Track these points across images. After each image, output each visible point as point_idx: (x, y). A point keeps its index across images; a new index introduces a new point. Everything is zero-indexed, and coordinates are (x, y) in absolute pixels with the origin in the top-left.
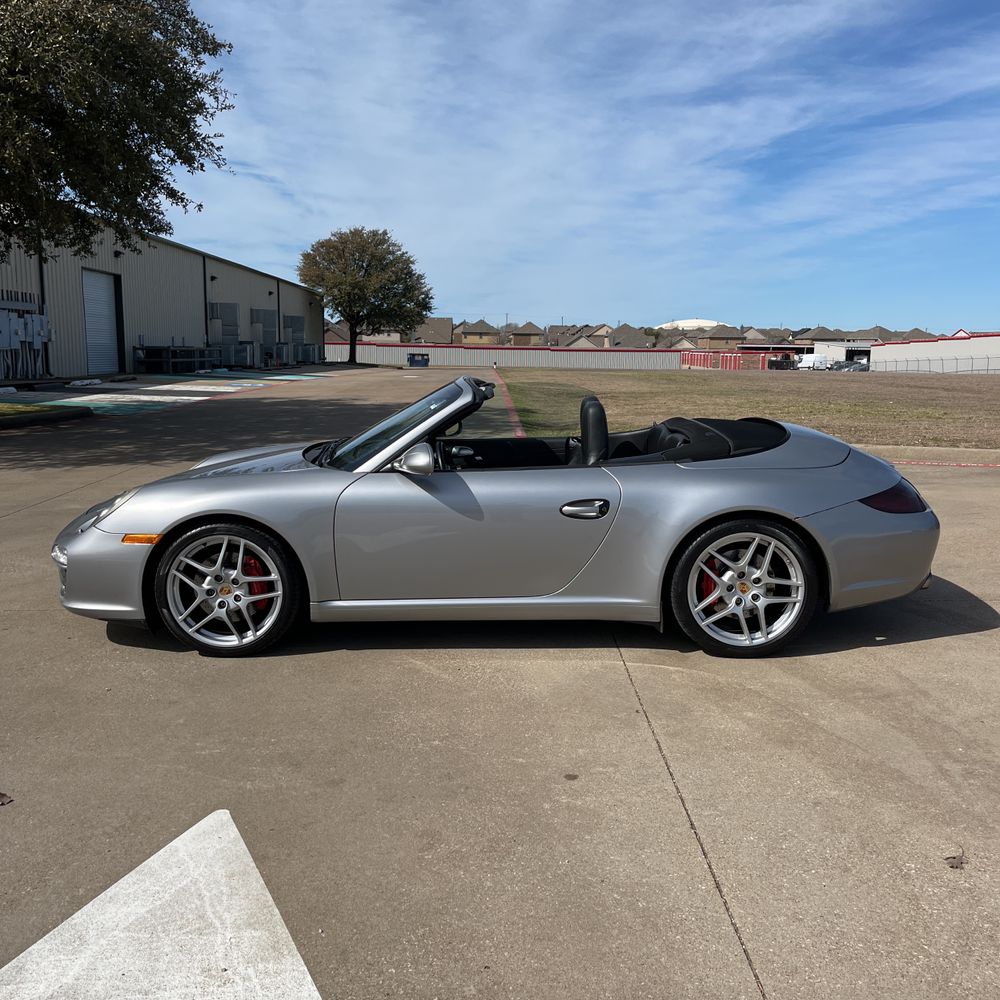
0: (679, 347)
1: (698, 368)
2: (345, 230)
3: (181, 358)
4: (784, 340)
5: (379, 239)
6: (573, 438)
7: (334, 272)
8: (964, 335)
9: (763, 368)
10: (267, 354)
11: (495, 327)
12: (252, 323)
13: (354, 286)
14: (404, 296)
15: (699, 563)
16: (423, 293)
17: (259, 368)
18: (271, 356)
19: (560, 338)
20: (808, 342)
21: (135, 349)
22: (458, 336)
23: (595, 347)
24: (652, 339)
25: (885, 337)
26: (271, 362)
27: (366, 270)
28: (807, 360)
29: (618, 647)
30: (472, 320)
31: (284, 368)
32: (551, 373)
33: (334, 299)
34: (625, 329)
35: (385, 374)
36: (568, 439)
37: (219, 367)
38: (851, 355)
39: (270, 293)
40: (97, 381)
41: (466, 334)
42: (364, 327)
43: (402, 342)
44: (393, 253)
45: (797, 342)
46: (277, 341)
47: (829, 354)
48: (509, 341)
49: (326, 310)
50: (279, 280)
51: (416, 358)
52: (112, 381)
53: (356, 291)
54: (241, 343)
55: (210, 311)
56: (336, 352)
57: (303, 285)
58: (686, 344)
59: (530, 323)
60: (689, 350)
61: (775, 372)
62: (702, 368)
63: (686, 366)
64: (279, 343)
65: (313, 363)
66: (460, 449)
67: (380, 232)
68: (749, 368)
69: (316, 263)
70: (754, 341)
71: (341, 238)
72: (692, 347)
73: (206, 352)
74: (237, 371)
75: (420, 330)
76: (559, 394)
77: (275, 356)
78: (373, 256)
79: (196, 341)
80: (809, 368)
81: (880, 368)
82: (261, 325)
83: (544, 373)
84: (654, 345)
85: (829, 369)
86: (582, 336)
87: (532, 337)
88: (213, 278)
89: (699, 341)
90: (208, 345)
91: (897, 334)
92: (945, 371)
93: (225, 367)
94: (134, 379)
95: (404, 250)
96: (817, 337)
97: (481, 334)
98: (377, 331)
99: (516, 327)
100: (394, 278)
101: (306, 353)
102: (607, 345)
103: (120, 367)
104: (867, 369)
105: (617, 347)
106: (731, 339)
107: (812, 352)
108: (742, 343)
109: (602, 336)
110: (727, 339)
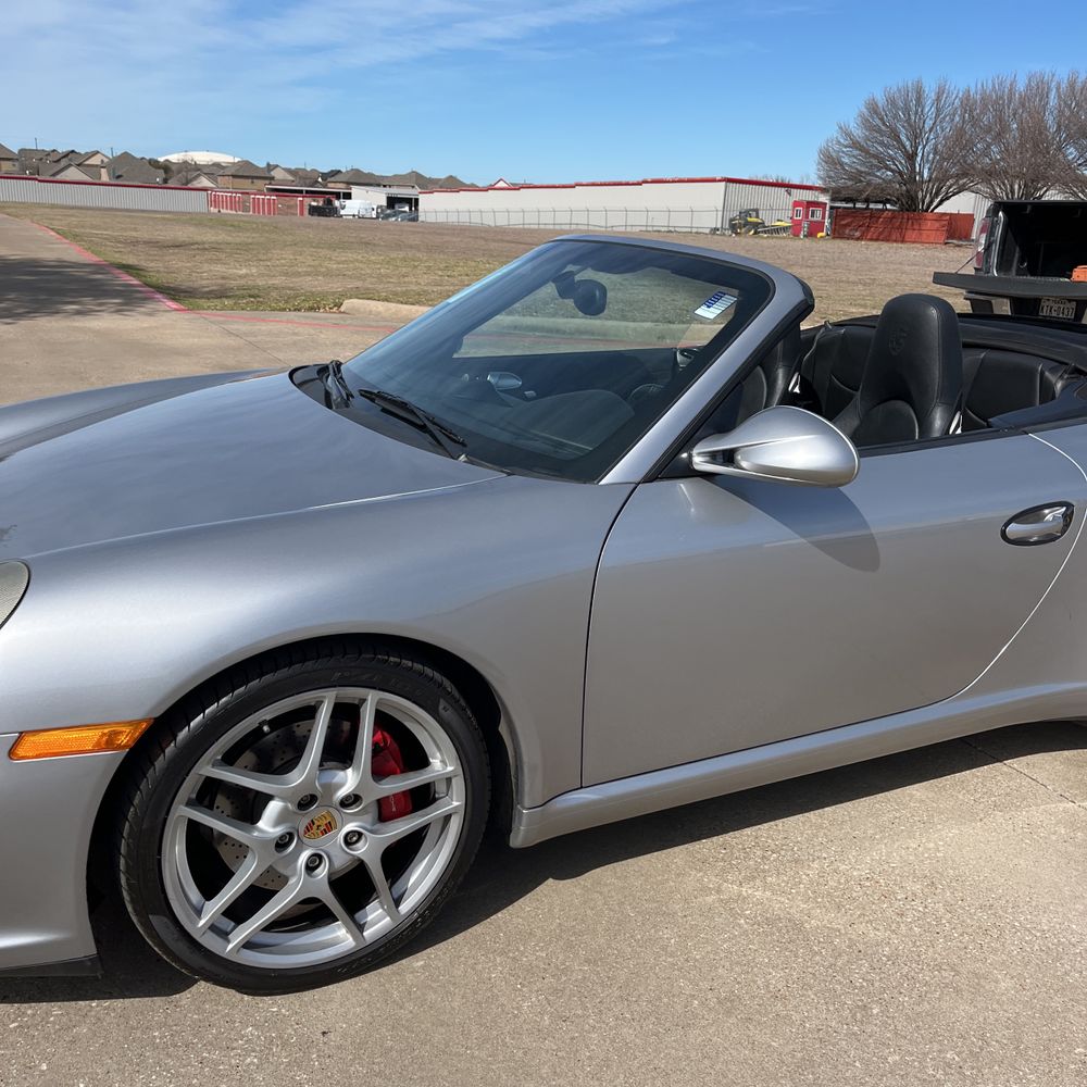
0: (196, 184)
1: (225, 211)
4: (315, 182)
8: (504, 185)
9: (302, 214)
20: (342, 185)
23: (90, 180)
24: (162, 171)
25: (429, 185)
28: (349, 207)
34: (126, 157)
38: (392, 202)
45: (330, 185)
47: (370, 199)
58: (205, 182)
61: (316, 220)
62: (230, 212)
63: (214, 209)
68: (285, 214)
70: (284, 182)
72: (211, 185)
80: (354, 216)
81: (431, 219)
84: (165, 181)
85: (375, 217)
86: (70, 165)
87: (4, 163)
89: (219, 179)
91: (433, 181)
92: (498, 224)
96: (351, 181)
102: (105, 178)
104: (415, 219)
105: (118, 180)
106: (257, 178)
107: (350, 198)
108: (270, 184)
109: (97, 166)
110: (253, 178)
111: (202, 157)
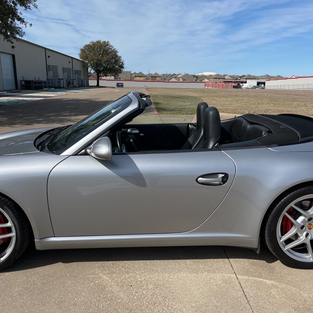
0: (204, 81)
1: (210, 88)
2: (95, 41)
3: (38, 84)
4: (237, 79)
5: (106, 44)
6: (191, 124)
7: (91, 56)
8: (295, 77)
9: (231, 88)
10: (68, 83)
11: (145, 74)
12: (63, 72)
13: (98, 60)
14: (115, 63)
15: (284, 213)
16: (121, 63)
17: (66, 88)
18: (70, 84)
19: (166, 78)
20: (245, 80)
21: (21, 81)
22: (133, 77)
23: (177, 81)
24: (196, 78)
25: (269, 78)
26: (70, 86)
27: (102, 55)
28: (245, 86)
29: (228, 258)
30: (137, 72)
31: (74, 88)
32: (165, 89)
33: (91, 64)
34: (187, 75)
35: (108, 90)
36: (188, 124)
37: (52, 87)
38: (259, 84)
39: (69, 62)
40: (5, 92)
41: (135, 77)
42: (102, 74)
43: (115, 79)
44: (111, 49)
45: (241, 80)
46: (72, 78)
47: (251, 83)
48: (150, 79)
49: (89, 68)
50: (72, 58)
51: (119, 84)
52: (11, 92)
53: (99, 62)
54: (59, 79)
55: (48, 68)
56: (92, 83)
57: (81, 60)
58: (206, 80)
59: (156, 73)
60: (207, 82)
61: (235, 89)
62: (211, 88)
63: (206, 87)
64: (73, 79)
65: (85, 86)
66: (132, 130)
67: (106, 42)
68: (226, 88)
69: (85, 52)
70: (228, 79)
71: (93, 43)
73: (47, 82)
74: (58, 89)
75: (120, 75)
76: (168, 97)
77: (71, 83)
78: (104, 50)
79: (43, 78)
80: (246, 88)
81: (269, 88)
82: (66, 73)
83: (162, 90)
84: (196, 80)
85: (252, 88)
86: (173, 78)
87: (157, 78)
88: (49, 57)
89: (210, 79)
90: (48, 80)
91: (272, 77)
92: (289, 89)
93: (53, 87)
94: (20, 92)
95: (114, 48)
96: (247, 78)
97: (140, 77)
98: (106, 76)
99: (152, 74)
100: (111, 57)
101: (82, 82)
102: (181, 81)
103: (16, 88)
104: (264, 88)
105: (184, 81)
106: (221, 78)
107: (246, 83)
108: (224, 80)
109: (179, 77)
110: (219, 78)
111: (206, 74)
